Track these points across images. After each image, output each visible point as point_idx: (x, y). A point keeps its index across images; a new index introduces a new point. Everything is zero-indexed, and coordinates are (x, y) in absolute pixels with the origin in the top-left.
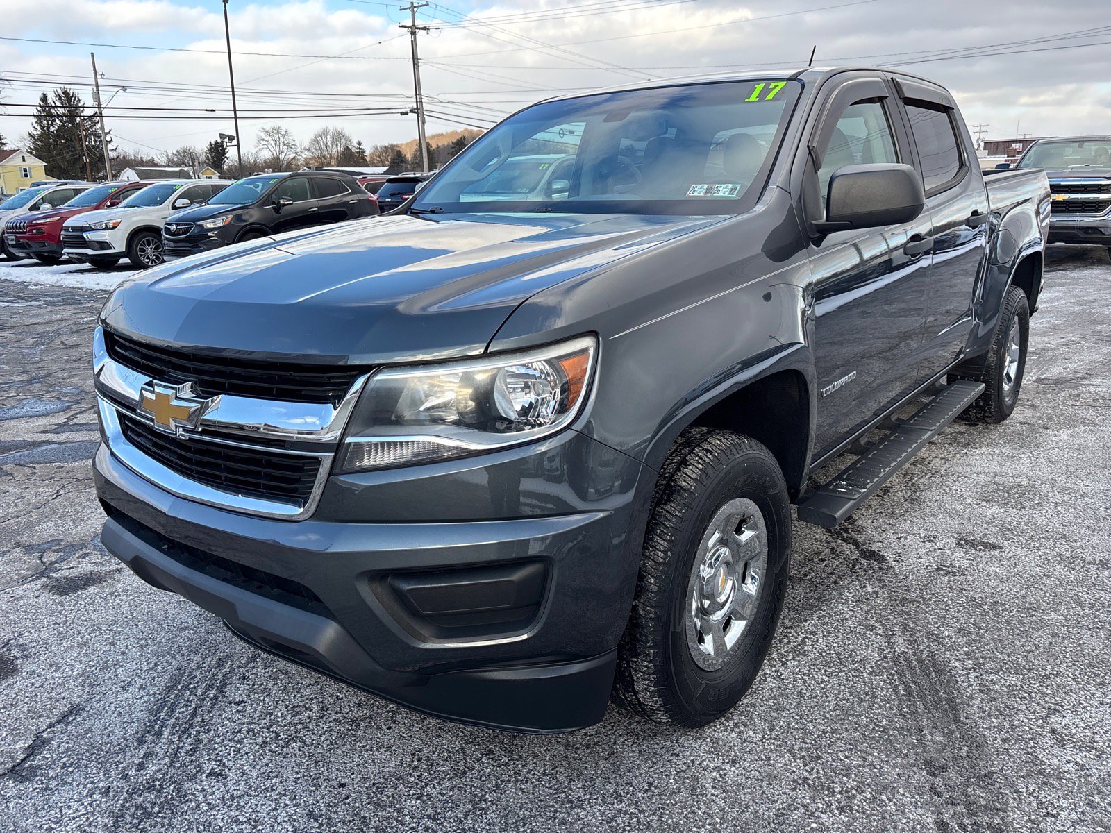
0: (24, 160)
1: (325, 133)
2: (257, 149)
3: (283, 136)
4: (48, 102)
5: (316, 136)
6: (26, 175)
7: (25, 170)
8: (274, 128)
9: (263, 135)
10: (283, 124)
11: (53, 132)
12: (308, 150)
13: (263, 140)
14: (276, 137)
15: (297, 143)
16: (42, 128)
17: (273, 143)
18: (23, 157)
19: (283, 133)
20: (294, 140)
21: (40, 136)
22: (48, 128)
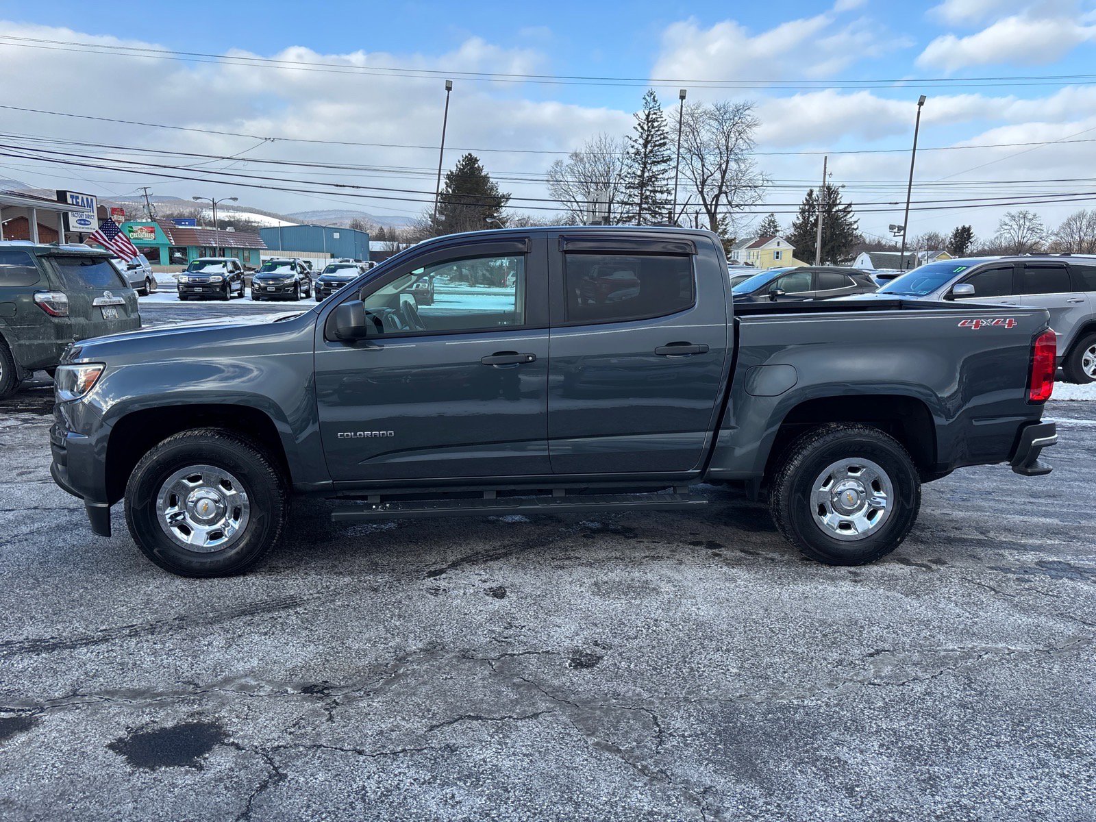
0: (778, 245)
1: (1081, 216)
2: (998, 234)
3: (1030, 220)
4: (813, 196)
5: (1069, 220)
6: (777, 257)
7: (778, 253)
8: (1021, 213)
9: (1007, 220)
10: (1031, 210)
11: (811, 221)
12: (1056, 235)
13: (1006, 225)
14: (1022, 222)
15: (1044, 228)
16: (804, 218)
17: (1015, 227)
18: (778, 243)
19: (1030, 217)
20: (1041, 225)
21: (801, 225)
22: (809, 217)
